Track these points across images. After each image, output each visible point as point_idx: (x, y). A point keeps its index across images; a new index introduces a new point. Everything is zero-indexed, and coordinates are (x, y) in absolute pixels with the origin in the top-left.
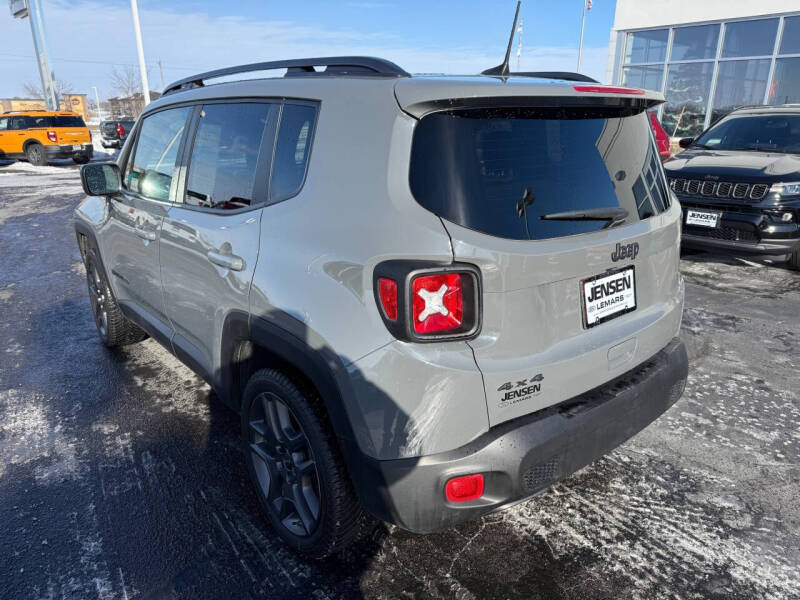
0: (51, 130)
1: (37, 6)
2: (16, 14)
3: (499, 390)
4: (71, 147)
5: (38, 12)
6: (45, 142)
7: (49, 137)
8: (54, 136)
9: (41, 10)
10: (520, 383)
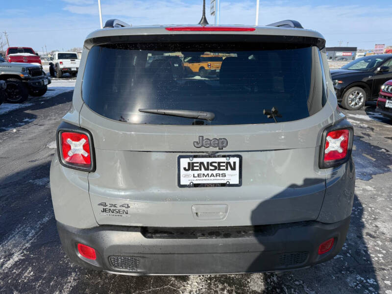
0: (209, 63)
1: (218, 10)
2: (212, 14)
3: (99, 205)
4: (215, 70)
5: (218, 12)
6: (207, 68)
7: (208, 65)
8: (210, 66)
9: (219, 11)
10: (112, 205)
